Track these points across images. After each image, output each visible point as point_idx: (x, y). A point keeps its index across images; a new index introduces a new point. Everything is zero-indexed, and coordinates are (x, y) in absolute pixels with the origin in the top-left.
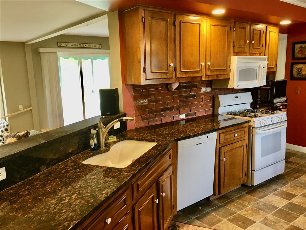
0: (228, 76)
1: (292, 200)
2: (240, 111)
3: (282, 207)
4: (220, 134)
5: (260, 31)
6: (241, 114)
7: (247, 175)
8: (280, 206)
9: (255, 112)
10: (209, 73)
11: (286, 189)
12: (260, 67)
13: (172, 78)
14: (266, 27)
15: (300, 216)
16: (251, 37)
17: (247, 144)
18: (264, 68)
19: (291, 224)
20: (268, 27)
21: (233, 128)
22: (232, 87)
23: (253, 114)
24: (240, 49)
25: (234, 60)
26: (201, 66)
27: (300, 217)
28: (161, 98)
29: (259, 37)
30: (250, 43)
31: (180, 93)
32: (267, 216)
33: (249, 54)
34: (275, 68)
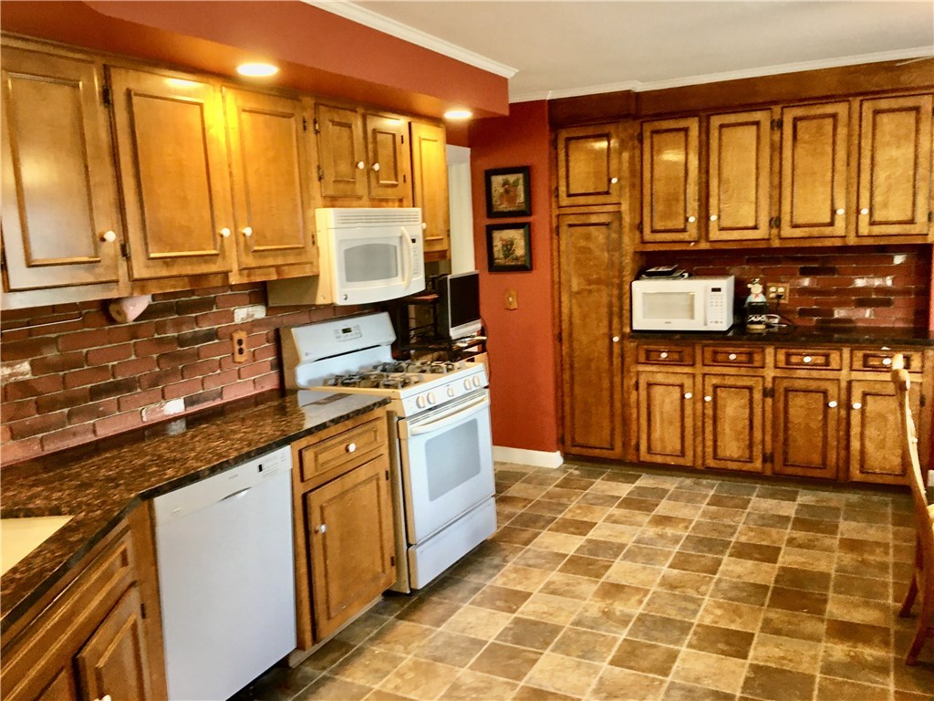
0: (314, 270)
1: (520, 610)
2: (362, 371)
3: (497, 639)
4: (300, 452)
5: (394, 135)
6: (362, 379)
7: (395, 561)
8: (490, 637)
9: (402, 372)
10: (251, 261)
11: (504, 579)
12: (404, 238)
13: (117, 282)
14: (410, 124)
15: (542, 654)
16: (371, 154)
17: (388, 469)
18: (414, 241)
19: (522, 683)
20: (413, 124)
21: (340, 427)
22: (328, 302)
23: (397, 377)
24: (341, 186)
25: (327, 220)
26: (219, 238)
27: (543, 657)
28: (85, 350)
29: (392, 154)
30: (369, 171)
31: (160, 328)
32: (458, 675)
33: (368, 203)
34: (445, 241)
